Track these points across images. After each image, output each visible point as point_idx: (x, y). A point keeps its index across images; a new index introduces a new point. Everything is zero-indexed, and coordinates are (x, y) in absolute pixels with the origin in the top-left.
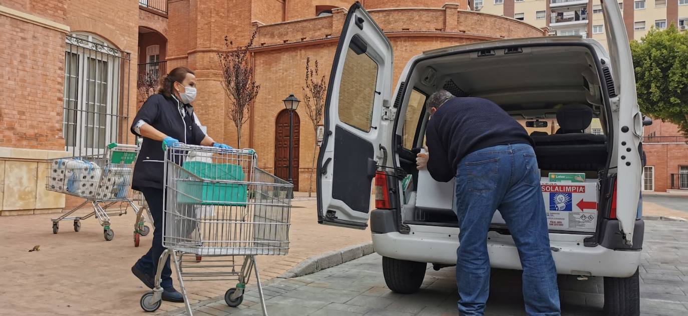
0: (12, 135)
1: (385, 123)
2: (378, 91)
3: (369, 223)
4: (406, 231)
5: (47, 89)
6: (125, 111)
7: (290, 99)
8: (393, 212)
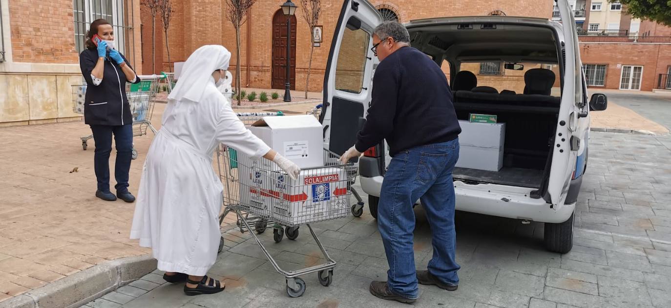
0: (30, 51)
2: (369, 57)
3: (358, 171)
5: (57, 5)
6: (130, 21)
7: (287, 4)
8: (378, 160)
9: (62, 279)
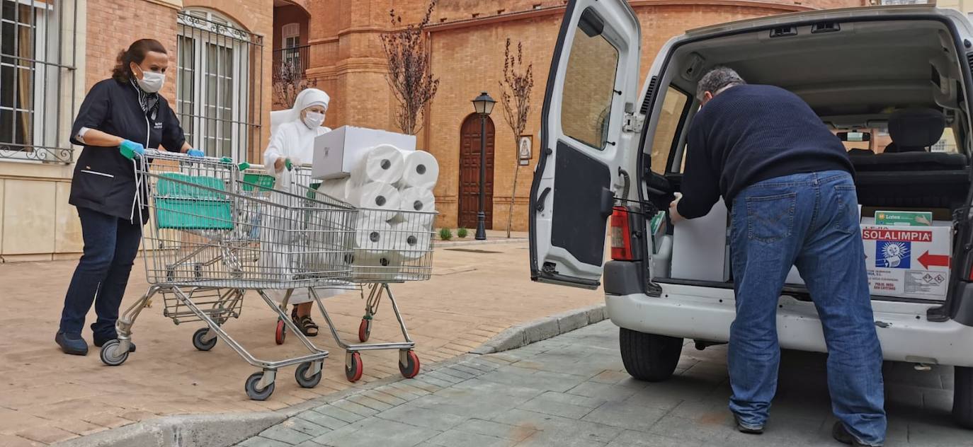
1: (627, 137)
2: (618, 90)
3: (601, 280)
4: (657, 293)
6: (257, 116)
7: (482, 98)
8: (637, 265)
9: (72, 439)
